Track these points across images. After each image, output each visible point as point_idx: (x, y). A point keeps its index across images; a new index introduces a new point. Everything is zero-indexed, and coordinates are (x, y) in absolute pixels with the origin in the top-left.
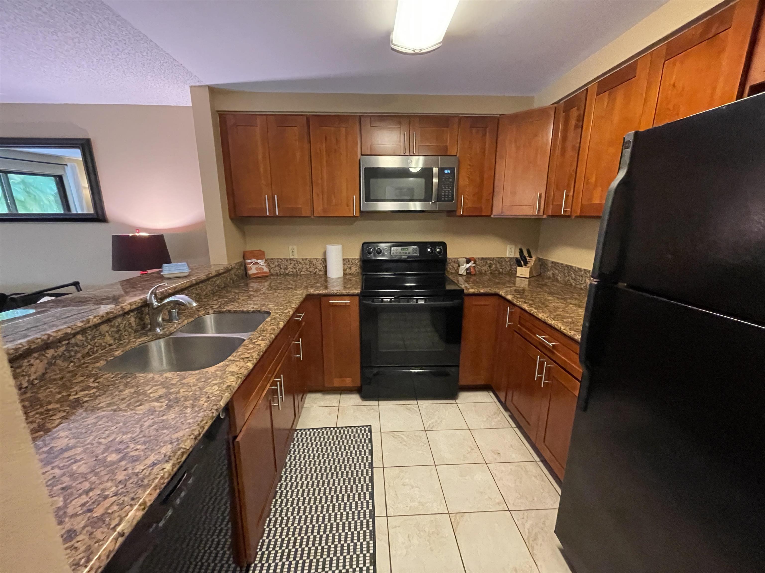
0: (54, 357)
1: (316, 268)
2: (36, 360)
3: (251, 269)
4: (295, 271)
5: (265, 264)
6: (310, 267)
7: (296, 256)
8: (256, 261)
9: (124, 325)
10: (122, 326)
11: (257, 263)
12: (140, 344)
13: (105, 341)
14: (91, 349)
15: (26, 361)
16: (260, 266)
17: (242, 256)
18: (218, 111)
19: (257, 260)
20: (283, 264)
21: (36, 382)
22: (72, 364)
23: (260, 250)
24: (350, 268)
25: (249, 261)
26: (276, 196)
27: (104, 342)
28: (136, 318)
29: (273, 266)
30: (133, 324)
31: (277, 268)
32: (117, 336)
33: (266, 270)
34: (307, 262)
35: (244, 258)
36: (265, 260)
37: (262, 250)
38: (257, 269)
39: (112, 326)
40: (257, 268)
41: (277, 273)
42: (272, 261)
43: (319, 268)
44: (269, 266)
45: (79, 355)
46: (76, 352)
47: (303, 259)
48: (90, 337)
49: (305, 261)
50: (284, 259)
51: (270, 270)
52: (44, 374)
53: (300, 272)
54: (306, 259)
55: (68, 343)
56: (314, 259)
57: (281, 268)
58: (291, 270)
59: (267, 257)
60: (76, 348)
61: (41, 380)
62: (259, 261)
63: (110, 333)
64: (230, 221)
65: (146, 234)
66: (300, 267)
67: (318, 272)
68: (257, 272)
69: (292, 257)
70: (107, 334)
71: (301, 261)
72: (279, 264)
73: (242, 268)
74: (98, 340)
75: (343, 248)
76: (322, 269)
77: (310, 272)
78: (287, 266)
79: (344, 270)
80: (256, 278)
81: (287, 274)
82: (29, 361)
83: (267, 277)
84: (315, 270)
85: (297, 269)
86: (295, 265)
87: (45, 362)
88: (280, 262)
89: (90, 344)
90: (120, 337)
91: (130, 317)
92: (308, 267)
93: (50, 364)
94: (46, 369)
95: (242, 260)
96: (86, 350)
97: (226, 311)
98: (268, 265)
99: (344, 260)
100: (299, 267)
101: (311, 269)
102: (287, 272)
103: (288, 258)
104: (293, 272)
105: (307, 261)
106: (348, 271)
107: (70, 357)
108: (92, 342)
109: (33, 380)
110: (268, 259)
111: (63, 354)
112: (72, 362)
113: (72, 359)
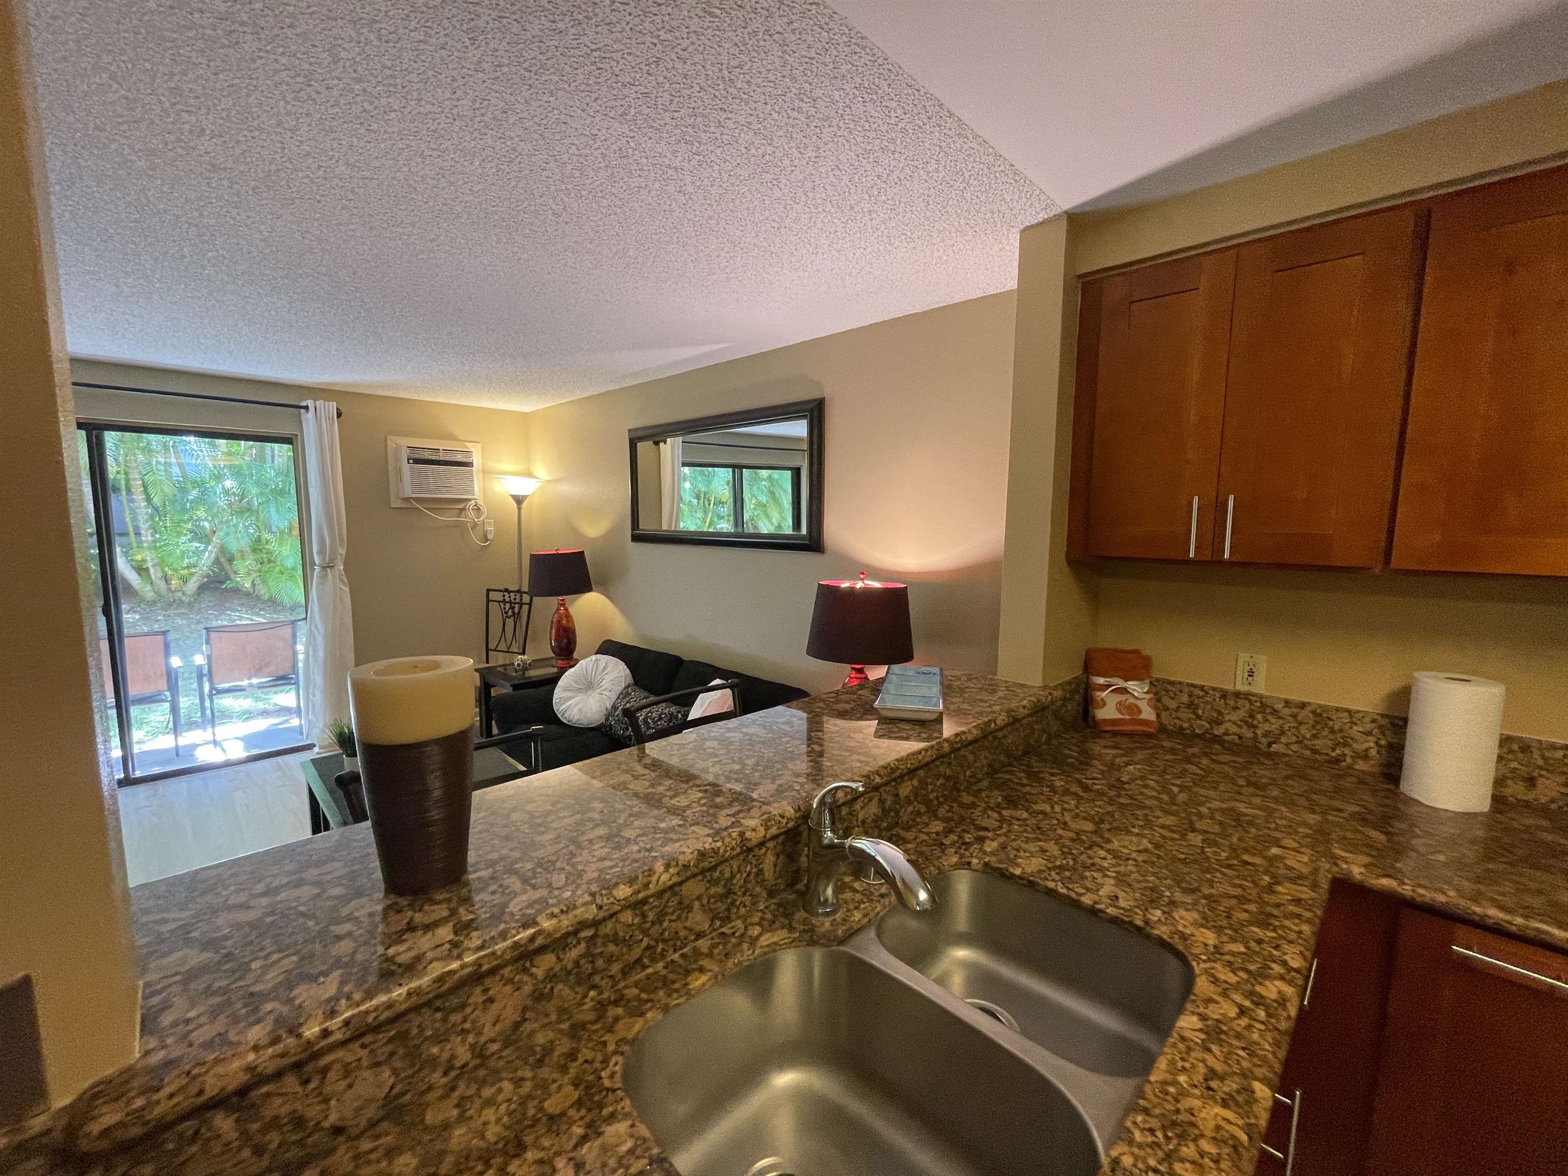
0: (551, 977)
1: (1345, 745)
2: (505, 985)
3: (1104, 704)
4: (1249, 734)
5: (1148, 696)
6: (1315, 736)
7: (1260, 687)
8: (1121, 683)
9: (745, 875)
10: (738, 880)
11: (1124, 691)
12: (765, 953)
13: (688, 924)
14: (648, 948)
15: (479, 990)
16: (1132, 700)
17: (1081, 663)
18: (1079, 277)
19: (1126, 681)
20: (1208, 703)
21: (494, 1047)
22: (592, 993)
23: (1137, 652)
24: (1531, 781)
25: (1101, 681)
26: (1231, 498)
27: (685, 928)
28: (778, 856)
29: (1173, 705)
30: (768, 874)
31: (1185, 714)
32: (721, 907)
33: (1148, 714)
34: (1304, 714)
35: (1089, 667)
36: (1147, 681)
37: (1146, 652)
38: (1120, 706)
39: (714, 882)
40: (1120, 703)
41: (1182, 728)
42: (1169, 687)
43: (1359, 747)
44: (1159, 701)
45: (616, 968)
46: (610, 960)
47: (1287, 703)
48: (651, 916)
49: (1295, 710)
50: (1214, 689)
51: (1158, 716)
52: (517, 1025)
53: (1270, 745)
54: (1303, 705)
55: (594, 936)
56: (1338, 710)
57: (1199, 717)
58: (1233, 729)
59: (1156, 674)
60: (612, 947)
61: (506, 1044)
62: (1131, 685)
63: (705, 901)
64: (1066, 569)
65: (877, 585)
66: (1274, 725)
67: (1349, 760)
68: (1118, 716)
69: (1242, 687)
70: (697, 904)
71: (1279, 706)
72: (1192, 703)
73: (1077, 697)
74: (671, 921)
75: (1510, 699)
76: (1373, 752)
77: (1315, 751)
78: (1220, 713)
79: (1499, 782)
80: (1115, 734)
81: (1217, 739)
82: (486, 991)
83: (1149, 736)
84: (1338, 751)
85: (1259, 732)
86: (1252, 716)
87: (528, 989)
88: (1198, 697)
89: (649, 936)
90: (728, 909)
91: (765, 854)
92: (1305, 732)
93: (539, 996)
94: (525, 1009)
95: (1079, 672)
96: (636, 953)
97: (1020, 878)
98: (1157, 701)
99: (1505, 741)
100: (1266, 727)
101: (1319, 743)
102: (1219, 731)
103: (1229, 687)
104: (1240, 738)
105: (1306, 711)
106: (1515, 789)
107: (595, 972)
108: (655, 930)
109: (486, 1043)
110: (1158, 680)
111: (577, 964)
112: (594, 987)
113: (597, 979)
